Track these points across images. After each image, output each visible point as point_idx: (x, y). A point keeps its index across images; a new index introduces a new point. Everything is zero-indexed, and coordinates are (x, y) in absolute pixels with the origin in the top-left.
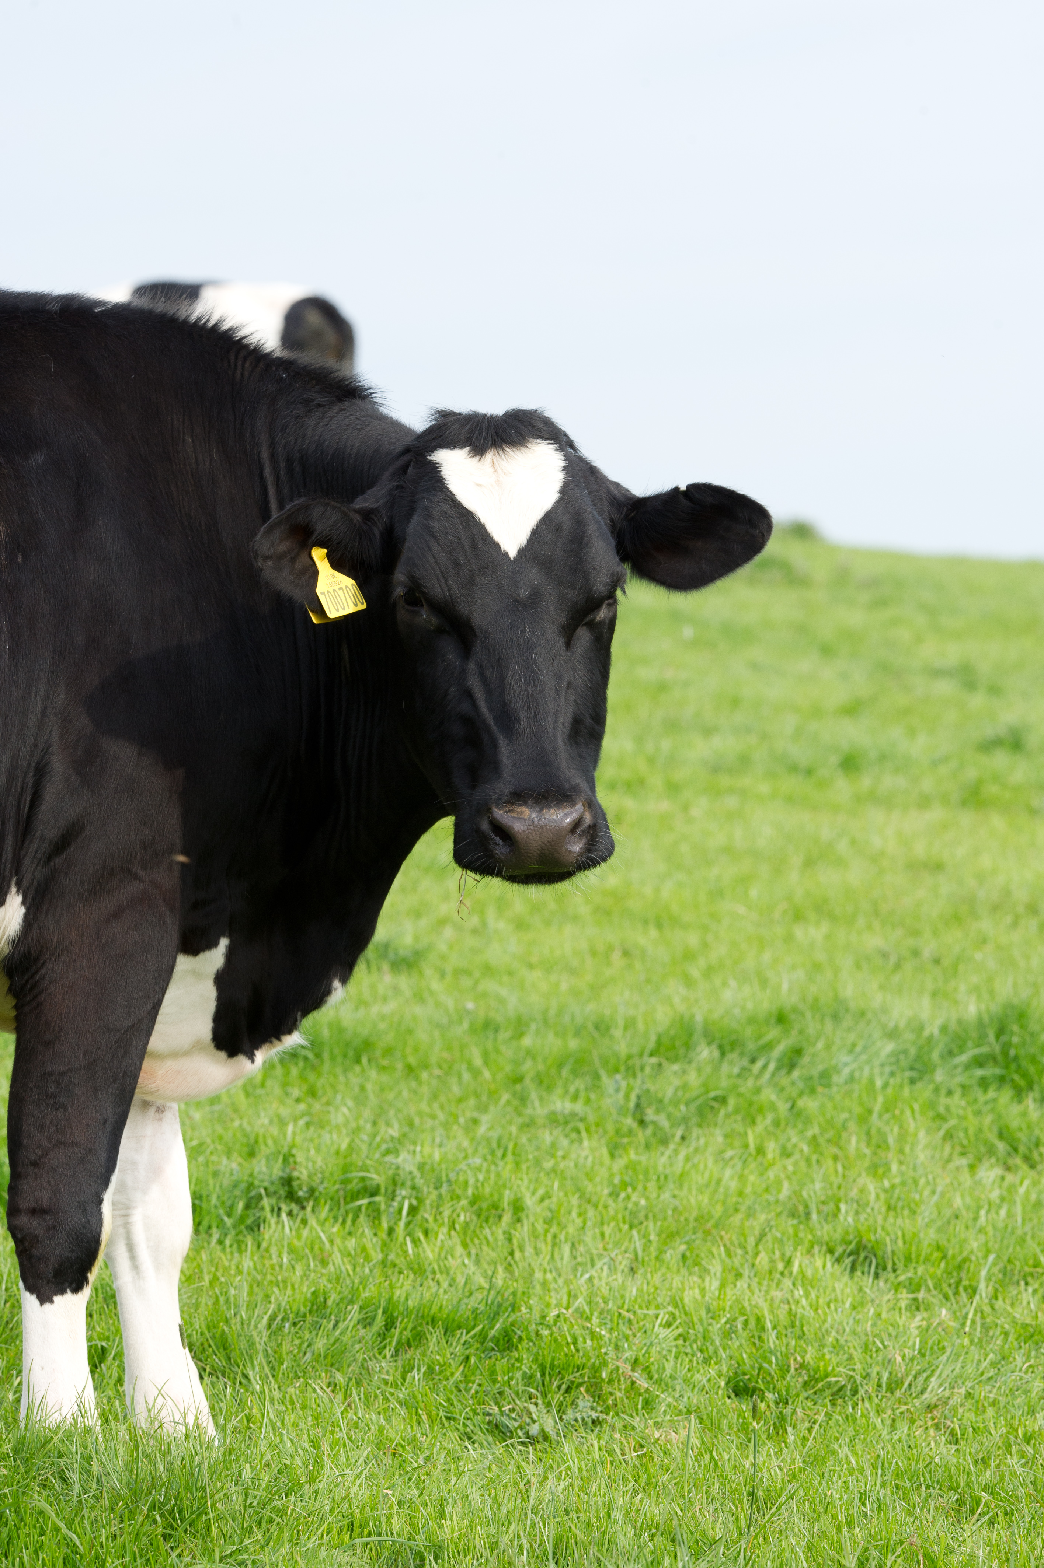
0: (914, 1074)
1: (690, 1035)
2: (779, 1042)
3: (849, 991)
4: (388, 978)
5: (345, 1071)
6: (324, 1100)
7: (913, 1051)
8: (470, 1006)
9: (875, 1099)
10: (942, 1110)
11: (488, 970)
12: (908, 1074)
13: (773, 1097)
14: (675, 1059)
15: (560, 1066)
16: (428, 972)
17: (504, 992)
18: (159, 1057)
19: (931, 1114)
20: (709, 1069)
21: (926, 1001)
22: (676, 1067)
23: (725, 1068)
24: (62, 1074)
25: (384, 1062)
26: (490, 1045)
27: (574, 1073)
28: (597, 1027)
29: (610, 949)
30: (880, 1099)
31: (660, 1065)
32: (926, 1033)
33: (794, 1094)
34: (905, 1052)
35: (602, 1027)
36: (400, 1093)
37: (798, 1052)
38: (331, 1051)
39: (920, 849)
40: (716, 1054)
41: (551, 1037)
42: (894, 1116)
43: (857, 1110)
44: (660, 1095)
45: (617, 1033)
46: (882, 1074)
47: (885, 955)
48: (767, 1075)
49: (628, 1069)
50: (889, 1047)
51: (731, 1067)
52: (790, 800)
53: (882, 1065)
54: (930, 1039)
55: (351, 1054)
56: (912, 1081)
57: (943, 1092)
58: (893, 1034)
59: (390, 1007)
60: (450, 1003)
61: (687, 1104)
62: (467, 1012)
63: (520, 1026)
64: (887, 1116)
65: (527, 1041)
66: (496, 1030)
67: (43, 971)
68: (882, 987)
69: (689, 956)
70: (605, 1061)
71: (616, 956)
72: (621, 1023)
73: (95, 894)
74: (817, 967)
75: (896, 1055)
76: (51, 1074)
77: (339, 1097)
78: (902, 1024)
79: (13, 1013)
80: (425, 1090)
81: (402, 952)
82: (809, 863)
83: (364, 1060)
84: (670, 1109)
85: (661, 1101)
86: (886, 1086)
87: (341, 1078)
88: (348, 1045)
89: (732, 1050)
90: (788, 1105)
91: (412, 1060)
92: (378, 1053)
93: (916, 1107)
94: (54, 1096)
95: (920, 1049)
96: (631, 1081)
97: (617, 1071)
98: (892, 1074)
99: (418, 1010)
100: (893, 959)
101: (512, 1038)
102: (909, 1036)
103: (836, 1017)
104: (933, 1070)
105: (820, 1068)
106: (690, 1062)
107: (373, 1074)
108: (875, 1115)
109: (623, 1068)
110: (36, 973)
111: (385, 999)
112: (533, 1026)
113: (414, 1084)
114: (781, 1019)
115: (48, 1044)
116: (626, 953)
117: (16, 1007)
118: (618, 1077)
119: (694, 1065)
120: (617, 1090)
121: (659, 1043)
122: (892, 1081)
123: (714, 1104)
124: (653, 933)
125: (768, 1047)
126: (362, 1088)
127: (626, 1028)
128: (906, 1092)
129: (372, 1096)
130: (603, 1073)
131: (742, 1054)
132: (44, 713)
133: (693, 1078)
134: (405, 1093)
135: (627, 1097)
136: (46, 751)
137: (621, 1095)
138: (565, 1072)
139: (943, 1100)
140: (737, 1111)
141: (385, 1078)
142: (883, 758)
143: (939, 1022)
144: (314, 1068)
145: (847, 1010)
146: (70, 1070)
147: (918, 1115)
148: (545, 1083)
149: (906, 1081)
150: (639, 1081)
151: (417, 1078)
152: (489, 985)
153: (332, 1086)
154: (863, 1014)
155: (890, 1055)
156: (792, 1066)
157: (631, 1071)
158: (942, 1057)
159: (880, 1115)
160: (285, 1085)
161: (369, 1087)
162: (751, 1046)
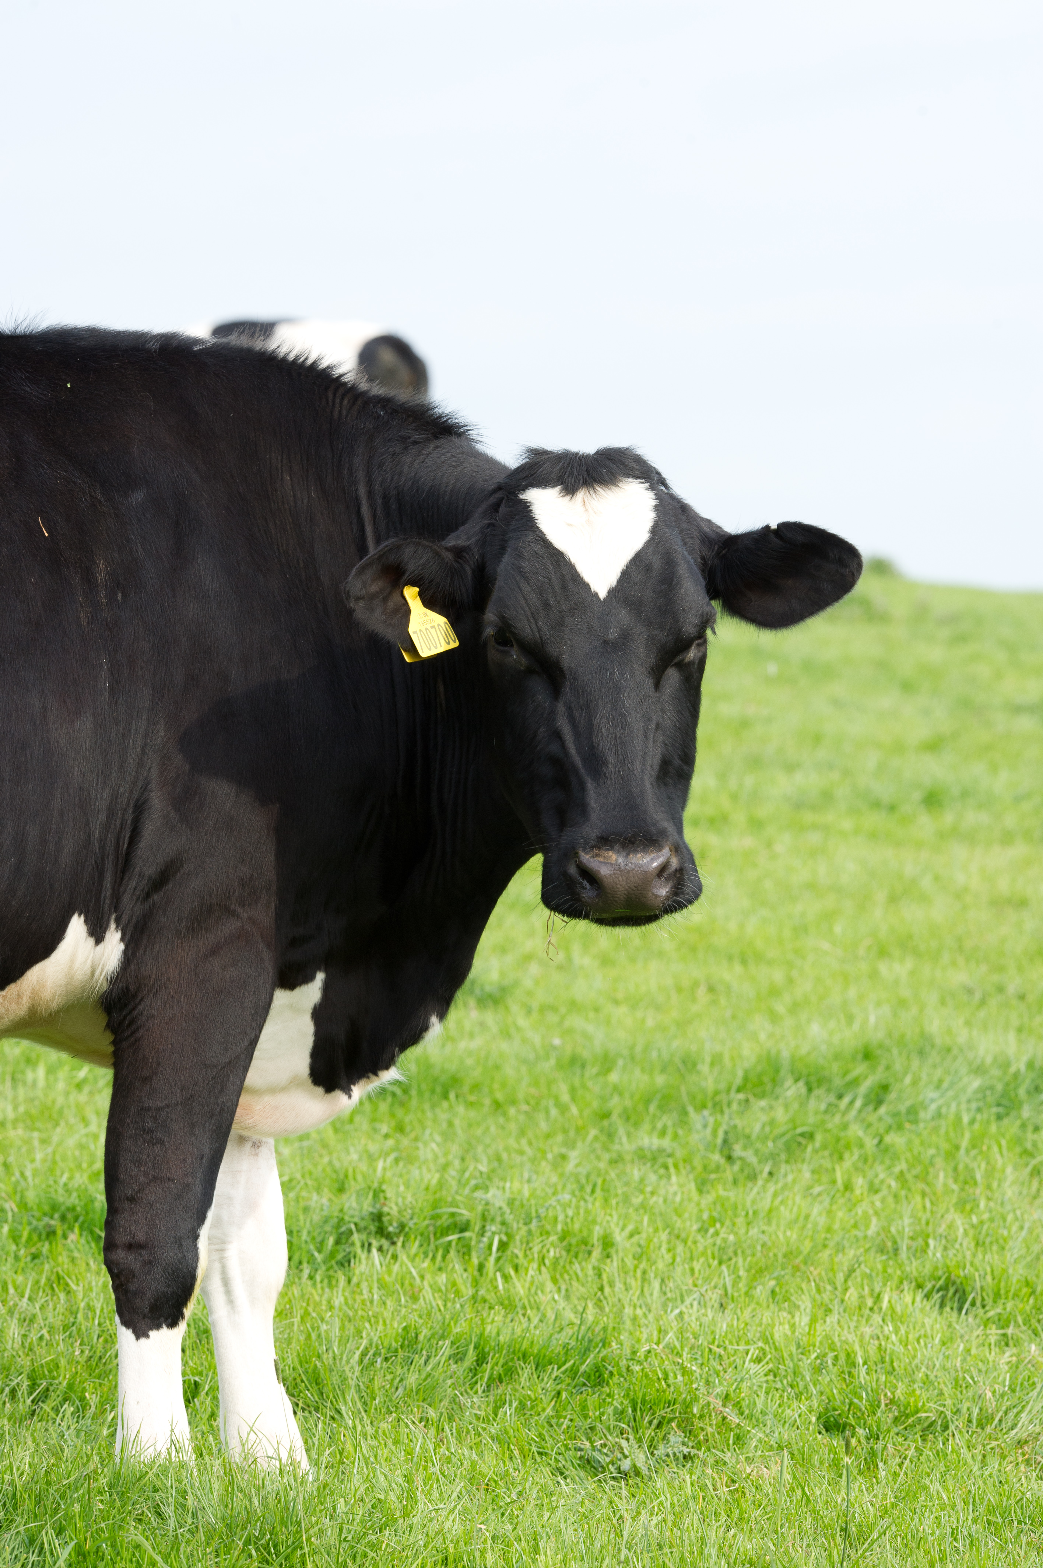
0: (1001, 1110)
1: (777, 1071)
2: (866, 1077)
3: (935, 1026)
4: (475, 1014)
5: (433, 1107)
6: (412, 1135)
7: (999, 1087)
8: (557, 1041)
9: (963, 1135)
10: (1029, 1146)
11: (574, 1006)
12: (995, 1110)
13: (860, 1133)
14: (762, 1095)
15: (647, 1102)
16: (515, 1008)
17: (590, 1028)
18: (255, 1092)
19: (1018, 1150)
20: (796, 1106)
21: (1012, 1036)
22: (763, 1103)
23: (812, 1104)
24: (159, 1109)
25: (472, 1098)
26: (577, 1081)
27: (662, 1108)
28: (684, 1062)
29: (696, 985)
30: (967, 1135)
31: (747, 1101)
32: (1013, 1070)
33: (881, 1130)
34: (992, 1088)
35: (689, 1063)
36: (488, 1129)
37: (885, 1088)
38: (419, 1086)
39: (1003, 885)
40: (804, 1090)
41: (637, 1072)
42: (981, 1152)
43: (945, 1146)
44: (747, 1131)
45: (704, 1068)
46: (968, 1110)
47: (970, 991)
48: (853, 1113)
49: (715, 1105)
50: (976, 1083)
51: (818, 1103)
52: (873, 836)
53: (969, 1101)
54: (1016, 1075)
55: (439, 1090)
56: (999, 1117)
57: (1030, 1128)
58: (979, 1070)
59: (477, 1043)
60: (537, 1040)
61: (774, 1141)
62: (554, 1048)
63: (607, 1063)
64: (974, 1152)
65: (614, 1077)
66: (583, 1066)
67: (141, 1007)
68: (968, 1023)
69: (774, 992)
70: (692, 1098)
71: (701, 992)
72: (708, 1059)
73: (193, 931)
74: (902, 1003)
75: (982, 1090)
76: (149, 1109)
77: (428, 1132)
78: (989, 1060)
79: (111, 1049)
80: (512, 1126)
81: (488, 989)
82: (893, 899)
83: (452, 1096)
84: (758, 1145)
85: (748, 1137)
86: (972, 1122)
87: (429, 1114)
88: (435, 1080)
89: (819, 1086)
90: (876, 1141)
91: (500, 1096)
92: (466, 1089)
93: (1004, 1143)
94: (151, 1131)
95: (1007, 1084)
96: (719, 1117)
97: (704, 1107)
98: (979, 1110)
99: (504, 1046)
100: (978, 996)
101: (598, 1075)
102: (996, 1072)
103: (921, 1053)
104: (1020, 1104)
105: (908, 1103)
106: (777, 1098)
107: (461, 1109)
108: (962, 1151)
109: (710, 1104)
110: (134, 1009)
111: (472, 1035)
112: (620, 1062)
113: (501, 1120)
114: (867, 1055)
115: (146, 1079)
116: (711, 989)
117: (114, 1043)
118: (706, 1113)
119: (781, 1101)
120: (705, 1126)
121: (746, 1079)
122: (979, 1117)
123: (800, 1139)
124: (738, 968)
125: (855, 1083)
126: (450, 1124)
127: (712, 1064)
128: (993, 1128)
129: (459, 1132)
130: (690, 1109)
131: (829, 1090)
132: (143, 751)
133: (780, 1114)
134: (493, 1129)
135: (715, 1133)
136: (145, 788)
137: (709, 1131)
138: (652, 1108)
139: (1030, 1136)
140: (824, 1147)
141: (472, 1114)
142: (965, 794)
143: (1024, 1059)
144: (402, 1104)
145: (933, 1046)
146: (167, 1106)
147: (1005, 1152)
148: (631, 1118)
149: (993, 1118)
150: (726, 1117)
151: (504, 1114)
152: (575, 1021)
153: (420, 1122)
154: (949, 1050)
155: (976, 1092)
156: (879, 1102)
157: (718, 1107)
158: (1028, 1093)
159: (967, 1152)
160: (373, 1120)
161: (457, 1122)
162: (838, 1082)
